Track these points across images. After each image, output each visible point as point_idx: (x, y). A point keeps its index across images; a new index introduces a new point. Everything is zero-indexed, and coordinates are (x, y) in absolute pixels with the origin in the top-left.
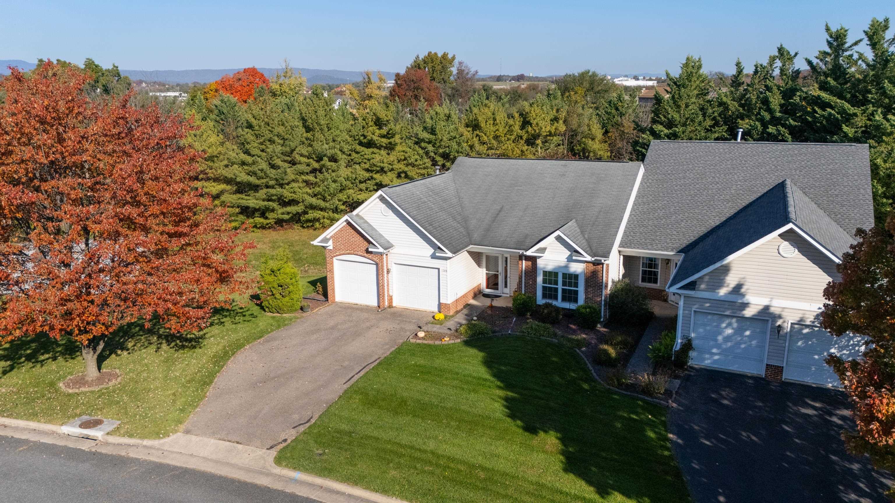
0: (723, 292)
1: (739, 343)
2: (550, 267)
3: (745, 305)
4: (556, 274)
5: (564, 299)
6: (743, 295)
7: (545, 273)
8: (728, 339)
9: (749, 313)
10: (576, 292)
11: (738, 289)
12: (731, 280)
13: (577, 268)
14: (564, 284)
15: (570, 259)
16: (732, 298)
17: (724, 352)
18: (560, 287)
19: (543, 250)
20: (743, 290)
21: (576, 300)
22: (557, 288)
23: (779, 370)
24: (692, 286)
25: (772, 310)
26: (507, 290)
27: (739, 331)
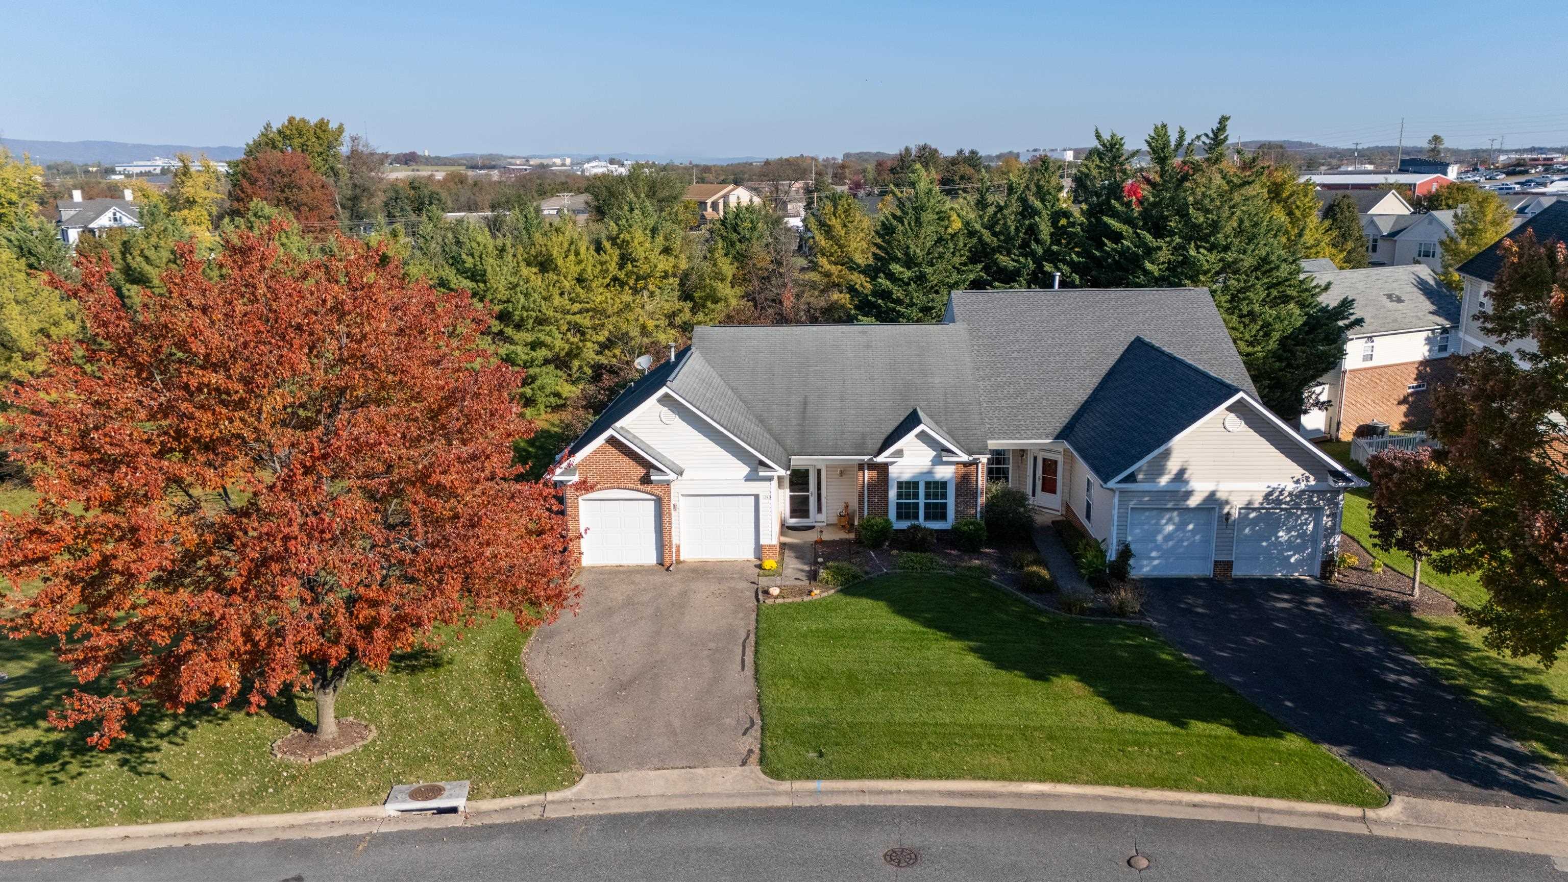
0: (1164, 481)
1: (1181, 541)
2: (906, 476)
3: (1189, 494)
4: (916, 484)
5: (927, 517)
6: (1187, 482)
7: (900, 485)
8: (1168, 537)
9: (1193, 502)
10: (944, 506)
11: (1180, 476)
12: (1173, 466)
13: (945, 473)
14: (928, 496)
15: (937, 461)
16: (1173, 487)
17: (1165, 554)
18: (922, 501)
19: (899, 453)
20: (1186, 476)
21: (943, 517)
22: (917, 504)
23: (1227, 566)
24: (1131, 478)
25: (1219, 495)
26: (822, 517)
27: (1181, 526)
